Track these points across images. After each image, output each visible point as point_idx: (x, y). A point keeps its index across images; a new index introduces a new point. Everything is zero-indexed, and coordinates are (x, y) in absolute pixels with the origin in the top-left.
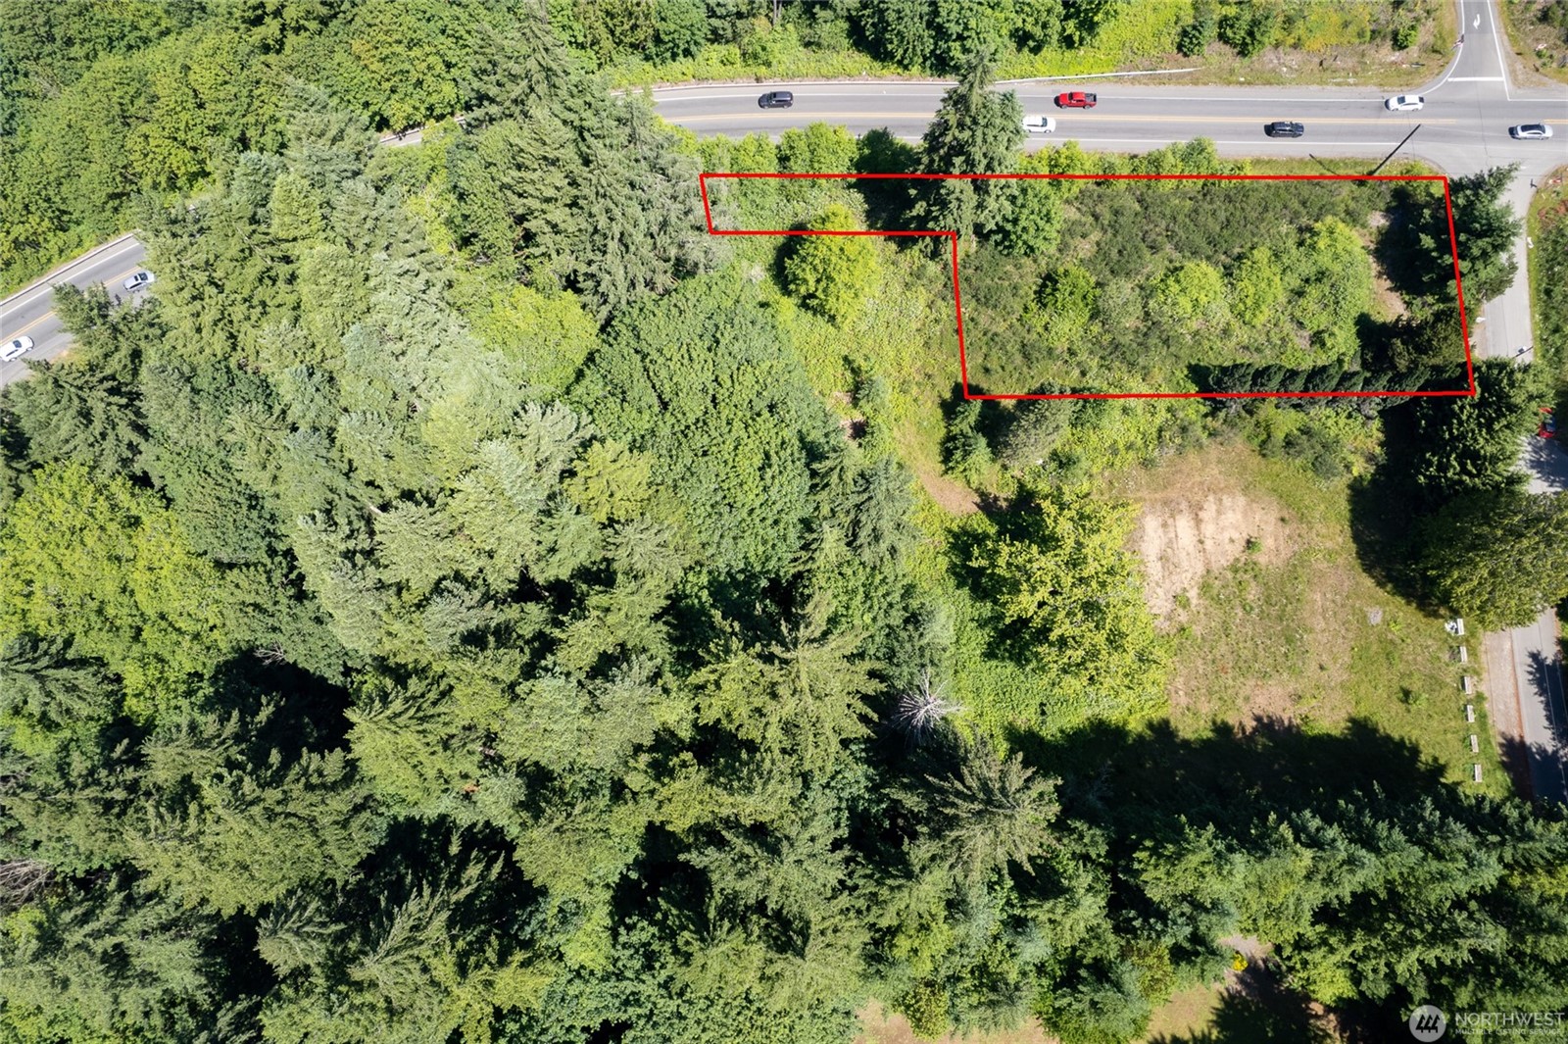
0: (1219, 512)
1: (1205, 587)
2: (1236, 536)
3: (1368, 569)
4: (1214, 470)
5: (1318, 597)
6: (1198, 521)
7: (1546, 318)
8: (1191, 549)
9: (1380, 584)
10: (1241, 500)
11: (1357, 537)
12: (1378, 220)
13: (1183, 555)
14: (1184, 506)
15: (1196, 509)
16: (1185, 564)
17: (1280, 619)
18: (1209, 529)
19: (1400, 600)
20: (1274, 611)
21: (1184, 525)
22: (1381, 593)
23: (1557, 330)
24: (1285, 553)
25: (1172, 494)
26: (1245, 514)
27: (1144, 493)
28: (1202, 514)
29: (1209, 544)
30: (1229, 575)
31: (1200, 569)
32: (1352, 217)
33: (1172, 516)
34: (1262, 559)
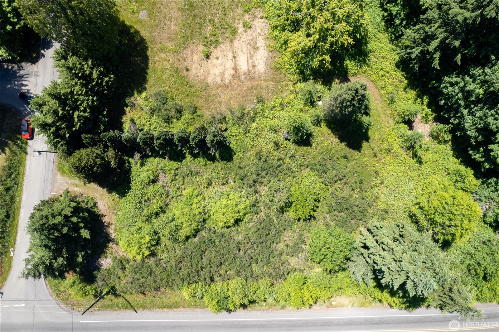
0: (223, 74)
1: (234, 32)
2: (215, 61)
3: (142, 41)
4: (224, 98)
5: (173, 27)
6: (235, 69)
7: (12, 199)
8: (240, 53)
9: (137, 32)
10: (210, 80)
11: (146, 59)
12: (106, 263)
13: (245, 50)
14: (243, 77)
15: (236, 75)
16: (244, 45)
17: (195, 16)
18: (230, 64)
19: (128, 23)
20: (198, 20)
21: (243, 66)
22: (137, 27)
23: (8, 189)
24: (188, 52)
25: (249, 84)
26: (208, 73)
27: (264, 84)
28: (233, 72)
29: (230, 56)
30: (220, 40)
31: (236, 43)
32: (122, 263)
33: (249, 71)
34: (201, 48)
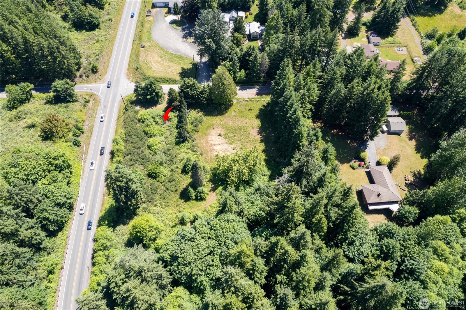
0: (212, 141)
1: (230, 144)
2: (218, 138)
3: (224, 114)
4: (202, 141)
5: (230, 123)
6: (215, 145)
7: (164, 82)
8: (222, 146)
9: (227, 112)
10: (209, 136)
11: (217, 116)
12: (138, 108)
13: (223, 148)
14: (211, 147)
15: (212, 145)
16: (225, 147)
17: (236, 130)
18: (217, 143)
19: (230, 109)
20: (234, 131)
21: (215, 148)
22: (229, 112)
23: (168, 81)
24: (221, 129)
25: (209, 150)
26: (212, 136)
27: (209, 155)
28: (213, 144)
29: (220, 143)
30: (227, 139)
31: (227, 145)
32: (137, 112)
33: (214, 150)
34: (222, 133)
